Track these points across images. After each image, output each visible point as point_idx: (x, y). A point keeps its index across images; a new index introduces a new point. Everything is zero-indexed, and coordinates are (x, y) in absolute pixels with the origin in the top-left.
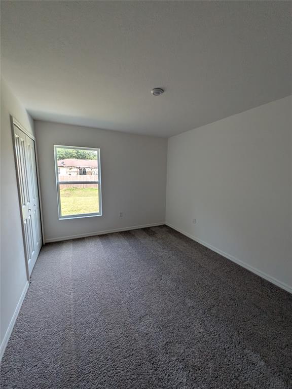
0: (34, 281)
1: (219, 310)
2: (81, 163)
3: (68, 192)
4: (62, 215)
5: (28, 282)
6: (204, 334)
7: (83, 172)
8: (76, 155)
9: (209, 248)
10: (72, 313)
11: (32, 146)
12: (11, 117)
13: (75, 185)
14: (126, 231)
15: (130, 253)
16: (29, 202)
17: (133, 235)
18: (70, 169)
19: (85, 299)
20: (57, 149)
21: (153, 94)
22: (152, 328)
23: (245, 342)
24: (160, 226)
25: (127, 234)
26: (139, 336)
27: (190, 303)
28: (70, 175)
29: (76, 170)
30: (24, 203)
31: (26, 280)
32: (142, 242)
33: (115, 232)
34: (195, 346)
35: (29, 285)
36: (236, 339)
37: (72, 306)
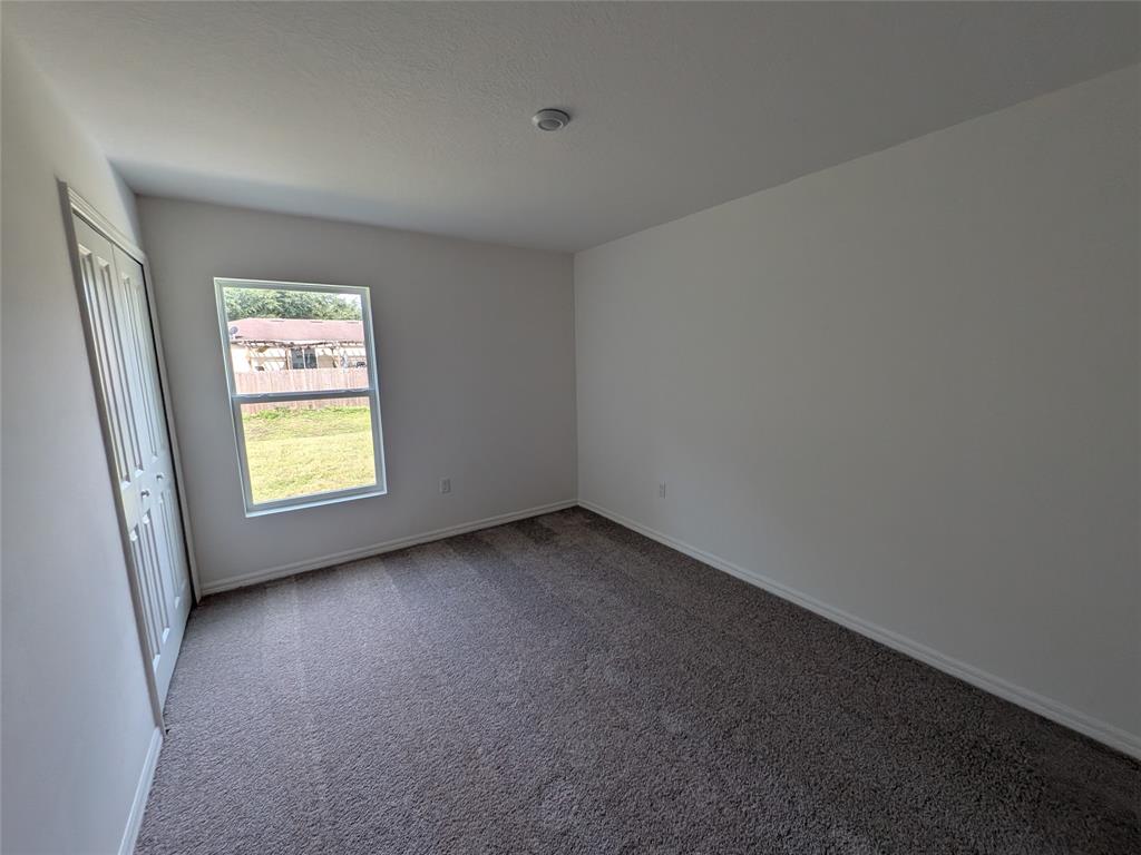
0: (177, 726)
1: (752, 734)
2: (298, 331)
3: (261, 423)
4: (255, 501)
5: (157, 731)
6: (721, 805)
7: (304, 358)
8: (276, 304)
9: (707, 562)
10: (323, 811)
11: (136, 282)
12: (62, 188)
14: (465, 535)
15: (486, 600)
16: (141, 468)
17: (488, 546)
18: (261, 350)
19: (361, 760)
20: (225, 289)
21: (540, 125)
22: (576, 814)
23: (829, 808)
24: (562, 511)
25: (469, 543)
26: (542, 842)
27: (673, 724)
28: (261, 369)
29: (281, 352)
30: (124, 474)
31: (153, 725)
32: (518, 562)
33: (430, 539)
34: (703, 844)
35: (161, 739)
36: (806, 805)
37: (321, 787)
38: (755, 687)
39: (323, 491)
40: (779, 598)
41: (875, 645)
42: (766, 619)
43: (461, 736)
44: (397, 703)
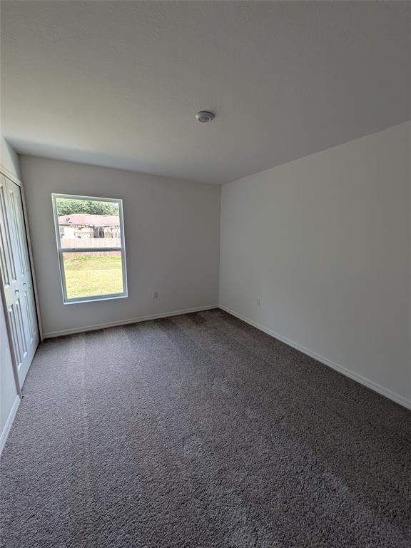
0: (28, 395)
1: (290, 423)
2: (96, 220)
3: (77, 262)
4: (69, 297)
5: (18, 396)
6: (270, 455)
7: (99, 234)
8: (87, 207)
10: (86, 439)
11: (17, 194)
13: (87, 253)
14: (163, 318)
15: (170, 349)
16: (16, 279)
17: (174, 324)
18: (80, 229)
19: (105, 417)
20: (57, 199)
21: (199, 119)
22: (200, 452)
23: (324, 462)
24: (211, 310)
25: (164, 322)
26: (182, 463)
27: (252, 415)
28: (80, 237)
29: (89, 230)
30: (7, 281)
31: (16, 393)
32: (187, 333)
33: (148, 319)
34: (259, 472)
35: (20, 400)
36: (313, 459)
37: (86, 428)
38: (294, 400)
39: (102, 294)
40: (312, 359)
41: (357, 384)
42: (304, 368)
43: (151, 411)
44: (124, 393)
